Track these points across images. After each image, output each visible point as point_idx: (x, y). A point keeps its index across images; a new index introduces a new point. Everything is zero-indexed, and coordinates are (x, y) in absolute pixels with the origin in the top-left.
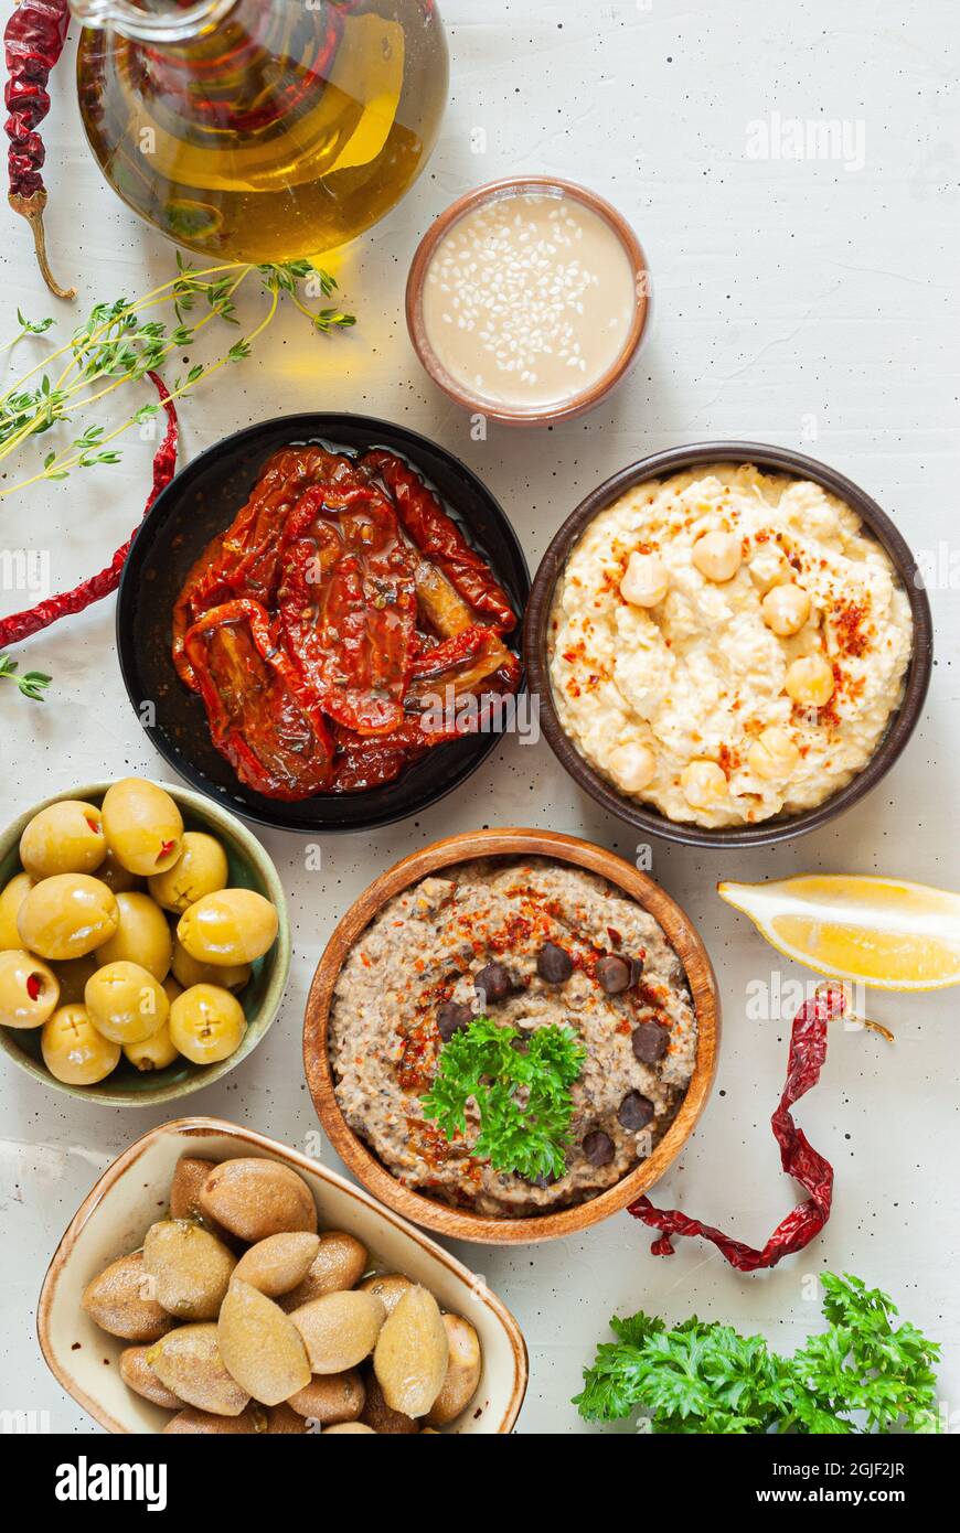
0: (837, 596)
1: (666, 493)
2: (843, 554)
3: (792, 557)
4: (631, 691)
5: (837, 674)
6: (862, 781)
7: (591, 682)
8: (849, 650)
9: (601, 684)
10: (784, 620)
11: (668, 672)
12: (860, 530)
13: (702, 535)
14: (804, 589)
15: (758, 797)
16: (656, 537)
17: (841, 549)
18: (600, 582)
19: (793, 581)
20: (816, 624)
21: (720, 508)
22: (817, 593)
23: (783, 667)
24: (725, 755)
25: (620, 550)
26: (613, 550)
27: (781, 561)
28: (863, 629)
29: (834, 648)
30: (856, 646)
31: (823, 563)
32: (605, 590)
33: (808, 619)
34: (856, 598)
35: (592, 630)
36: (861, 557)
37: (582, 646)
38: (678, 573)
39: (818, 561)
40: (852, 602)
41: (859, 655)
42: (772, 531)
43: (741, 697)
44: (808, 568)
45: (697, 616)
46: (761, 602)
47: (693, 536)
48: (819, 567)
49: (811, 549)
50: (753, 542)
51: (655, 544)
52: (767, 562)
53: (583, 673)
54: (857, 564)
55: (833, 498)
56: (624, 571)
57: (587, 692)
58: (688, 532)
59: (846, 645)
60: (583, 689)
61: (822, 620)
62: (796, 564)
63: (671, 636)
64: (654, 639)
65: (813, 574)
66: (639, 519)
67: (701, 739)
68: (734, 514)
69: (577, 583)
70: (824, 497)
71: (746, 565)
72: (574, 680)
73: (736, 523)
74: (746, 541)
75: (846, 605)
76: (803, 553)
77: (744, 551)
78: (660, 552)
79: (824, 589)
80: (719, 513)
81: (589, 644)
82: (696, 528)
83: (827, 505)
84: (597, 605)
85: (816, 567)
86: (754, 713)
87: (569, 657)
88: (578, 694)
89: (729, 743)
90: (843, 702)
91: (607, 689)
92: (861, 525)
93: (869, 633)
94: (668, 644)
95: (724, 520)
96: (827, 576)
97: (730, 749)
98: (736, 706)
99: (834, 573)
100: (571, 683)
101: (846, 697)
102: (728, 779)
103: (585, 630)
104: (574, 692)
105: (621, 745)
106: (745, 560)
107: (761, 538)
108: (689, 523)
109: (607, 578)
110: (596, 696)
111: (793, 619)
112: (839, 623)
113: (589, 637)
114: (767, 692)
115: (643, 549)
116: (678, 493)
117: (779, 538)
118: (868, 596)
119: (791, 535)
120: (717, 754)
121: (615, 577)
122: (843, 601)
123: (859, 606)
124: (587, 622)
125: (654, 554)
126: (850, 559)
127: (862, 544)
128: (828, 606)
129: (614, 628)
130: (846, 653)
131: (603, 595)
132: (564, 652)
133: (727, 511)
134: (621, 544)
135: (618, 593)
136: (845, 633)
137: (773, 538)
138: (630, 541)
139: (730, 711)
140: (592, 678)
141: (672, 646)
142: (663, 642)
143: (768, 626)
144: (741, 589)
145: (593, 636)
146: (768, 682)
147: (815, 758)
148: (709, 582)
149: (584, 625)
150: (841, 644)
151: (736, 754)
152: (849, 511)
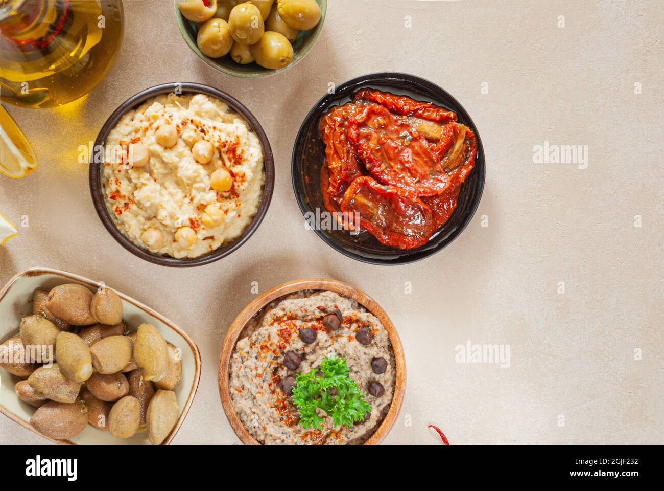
0: (223, 140)
1: (139, 115)
2: (222, 122)
3: (200, 129)
4: (143, 205)
5: (233, 175)
7: (125, 206)
8: (235, 163)
9: (130, 205)
10: (203, 156)
11: (158, 193)
12: (228, 110)
13: (157, 128)
14: (208, 141)
15: (212, 238)
16: (138, 135)
17: (221, 120)
19: (203, 139)
20: (218, 155)
21: (163, 115)
22: (214, 141)
23: (208, 177)
24: (192, 222)
27: (196, 131)
28: (238, 152)
29: (228, 164)
30: (238, 161)
31: (214, 128)
33: (214, 153)
34: (232, 139)
35: (120, 183)
36: (231, 122)
37: (118, 191)
38: (151, 148)
39: (212, 127)
40: (231, 141)
41: (240, 164)
42: (188, 119)
43: (192, 195)
44: (208, 132)
45: (165, 164)
46: (192, 152)
47: (154, 130)
48: (212, 130)
49: (208, 123)
50: (181, 126)
51: (139, 138)
52: (189, 133)
53: (121, 203)
54: (230, 125)
55: (212, 99)
57: (125, 211)
58: (152, 129)
59: (233, 161)
60: (123, 210)
61: (220, 153)
62: (203, 131)
63: (155, 176)
64: (148, 179)
65: (210, 134)
66: (129, 129)
68: (170, 116)
69: (108, 165)
70: (208, 99)
71: (181, 137)
72: (118, 207)
73: (172, 120)
74: (178, 127)
75: (229, 144)
76: (204, 125)
77: (178, 131)
78: (142, 141)
79: (217, 139)
80: (163, 117)
81: (120, 190)
82: (154, 126)
83: (210, 102)
84: (119, 171)
86: (200, 201)
87: (113, 197)
88: (121, 213)
89: (193, 217)
90: (238, 186)
91: (134, 207)
93: (242, 153)
94: (155, 181)
95: (166, 120)
96: (217, 133)
97: (193, 220)
98: (192, 200)
99: (220, 131)
100: (117, 209)
101: (240, 183)
102: (196, 232)
103: (117, 184)
104: (119, 212)
105: (145, 230)
106: (179, 134)
107: (184, 124)
108: (150, 125)
110: (129, 212)
111: (207, 155)
112: (227, 152)
113: (119, 186)
114: (204, 190)
115: (134, 141)
116: (143, 113)
117: (192, 121)
118: (238, 137)
119: (197, 119)
120: (188, 223)
122: (227, 142)
123: (234, 142)
124: (117, 180)
125: (139, 142)
126: (226, 123)
127: (229, 116)
128: (220, 145)
129: (130, 180)
131: (121, 166)
132: (110, 196)
133: (166, 116)
134: (124, 142)
136: (231, 155)
137: (189, 122)
138: (127, 140)
139: (189, 203)
140: (125, 204)
141: (157, 181)
142: (152, 180)
143: (197, 162)
144: (181, 148)
145: (121, 185)
146: (202, 185)
147: (232, 214)
148: (166, 148)
149: (116, 182)
150: (230, 161)
151: (197, 221)
152: (221, 103)
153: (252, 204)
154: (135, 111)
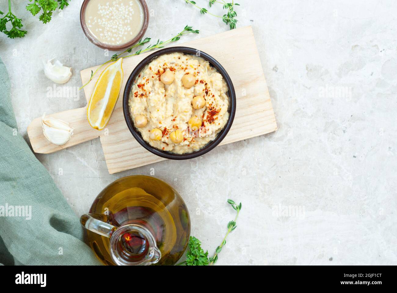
0: (213, 106)
1: (184, 58)
2: (219, 96)
3: (207, 91)
4: (150, 103)
5: (203, 125)
6: (195, 154)
7: (141, 95)
9: (144, 97)
10: (196, 105)
11: (162, 103)
12: (226, 92)
13: (188, 74)
14: (205, 100)
15: (168, 145)
17: (219, 95)
18: (156, 72)
19: (204, 97)
20: (204, 110)
21: (195, 69)
22: (208, 103)
23: (190, 116)
24: (165, 129)
25: (165, 67)
26: (164, 65)
27: (204, 90)
28: (215, 117)
29: (205, 118)
30: (211, 120)
32: (157, 74)
33: (203, 107)
34: (217, 109)
35: (148, 82)
36: (223, 99)
37: (144, 85)
38: (177, 80)
40: (216, 109)
41: (210, 123)
42: (205, 82)
43: (176, 118)
44: (209, 95)
45: (176, 92)
46: (193, 98)
47: (185, 73)
48: (212, 96)
49: (212, 91)
50: (199, 82)
51: (175, 69)
52: (200, 88)
53: (140, 92)
54: (221, 101)
55: (224, 81)
56: (164, 72)
57: (139, 97)
58: (185, 71)
59: (209, 119)
60: (139, 96)
61: (206, 110)
62: (207, 93)
63: (167, 94)
64: (163, 93)
65: (209, 98)
66: (174, 61)
67: (161, 123)
68: (198, 72)
69: (150, 69)
70: (222, 80)
71: (194, 87)
72: (137, 92)
73: (197, 75)
74: (197, 81)
75: (214, 109)
76: (210, 91)
77: (196, 83)
78: (175, 72)
79: (210, 103)
80: (195, 70)
82: (187, 71)
83: (222, 82)
84: (153, 77)
85: (211, 96)
86: (177, 124)
87: (139, 86)
88: (136, 96)
89: (168, 128)
91: (144, 99)
93: (216, 119)
94: (165, 96)
95: (195, 73)
96: (213, 99)
97: (167, 130)
98: (174, 120)
99: (215, 99)
100: (136, 93)
102: (163, 137)
103: (146, 82)
104: (136, 95)
105: (141, 115)
106: (195, 85)
107: (202, 82)
108: (186, 69)
109: (159, 71)
110: (141, 99)
111: (199, 106)
112: (209, 113)
113: (147, 84)
114: (183, 120)
115: (172, 69)
116: (187, 60)
117: (206, 84)
118: (220, 110)
119: (209, 85)
120: (163, 129)
121: (161, 73)
122: (214, 108)
123: (217, 111)
124: (148, 80)
125: (173, 72)
126: (220, 98)
127: (225, 96)
128: (209, 107)
129: (154, 85)
130: (207, 121)
131: (155, 75)
132: (138, 84)
133: (196, 71)
134: (167, 65)
135: (160, 76)
136: (210, 116)
138: (169, 66)
139: (172, 120)
140: (142, 94)
141: (166, 97)
142: (164, 95)
143: (192, 105)
144: (190, 92)
146: (185, 118)
147: (186, 143)
148: (183, 86)
149: (147, 80)
150: (207, 118)
151: (168, 132)
152: (226, 86)
153: (199, 145)
154: (184, 55)
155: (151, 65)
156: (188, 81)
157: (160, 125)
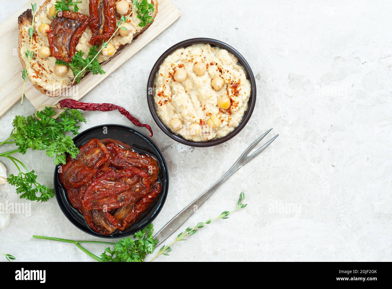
0: (232, 80)
1: (186, 51)
2: (233, 69)
3: (220, 69)
4: (176, 104)
5: (232, 101)
6: (237, 130)
7: (165, 102)
9: (168, 102)
10: (218, 86)
11: (186, 100)
12: (237, 63)
13: (196, 63)
14: (223, 78)
16: (182, 63)
17: (232, 68)
18: (168, 75)
19: (220, 76)
20: (226, 88)
22: (226, 79)
23: (217, 99)
24: (201, 121)
25: (173, 67)
26: (172, 66)
27: (217, 70)
28: (238, 89)
29: (230, 94)
30: (236, 93)
32: (169, 77)
33: (224, 86)
34: (237, 81)
35: (166, 88)
36: (237, 70)
37: (163, 92)
38: (189, 73)
39: (227, 71)
40: (235, 82)
41: (237, 96)
42: (215, 62)
43: (206, 107)
44: (224, 73)
45: (194, 84)
46: (211, 81)
47: (193, 63)
48: (227, 72)
49: (225, 68)
51: (183, 65)
52: (213, 70)
53: (163, 99)
54: (237, 72)
55: (231, 54)
56: (175, 72)
59: (234, 93)
60: (163, 103)
62: (221, 71)
63: (187, 90)
66: (178, 58)
67: (195, 117)
68: (204, 58)
69: (162, 75)
70: (228, 54)
72: (160, 101)
73: (205, 60)
74: (208, 65)
75: (234, 83)
76: (222, 68)
77: (207, 67)
78: (185, 67)
79: (228, 78)
81: (164, 91)
82: (194, 61)
84: (167, 81)
85: (226, 72)
86: (209, 111)
87: (159, 95)
88: (161, 105)
89: (202, 119)
91: (170, 104)
92: (238, 61)
93: (240, 90)
95: (202, 59)
96: (228, 74)
98: (204, 109)
99: (230, 74)
100: (159, 102)
101: (234, 107)
103: (164, 88)
104: (160, 104)
106: (207, 70)
107: (212, 64)
108: (193, 59)
109: (170, 74)
110: (166, 105)
111: (220, 86)
112: (232, 87)
113: (165, 89)
114: (213, 105)
115: (180, 66)
116: (189, 51)
117: (216, 64)
118: (240, 80)
119: (220, 64)
120: (199, 121)
121: (172, 74)
122: (233, 81)
123: (237, 83)
125: (183, 68)
126: (235, 70)
127: (238, 67)
128: (229, 83)
129: (171, 87)
130: (233, 95)
132: (158, 93)
133: (202, 57)
134: (174, 65)
135: (173, 78)
136: (233, 90)
137: (215, 64)
138: (176, 65)
139: (202, 110)
140: (165, 100)
141: (187, 92)
142: (185, 92)
143: (213, 88)
144: (206, 77)
145: (166, 89)
146: (212, 102)
147: (225, 123)
148: (197, 75)
149: (163, 86)
150: (232, 93)
151: (204, 122)
152: (235, 57)
153: (237, 120)
154: (185, 49)
155: (160, 71)
156: (200, 69)
157: (194, 120)
